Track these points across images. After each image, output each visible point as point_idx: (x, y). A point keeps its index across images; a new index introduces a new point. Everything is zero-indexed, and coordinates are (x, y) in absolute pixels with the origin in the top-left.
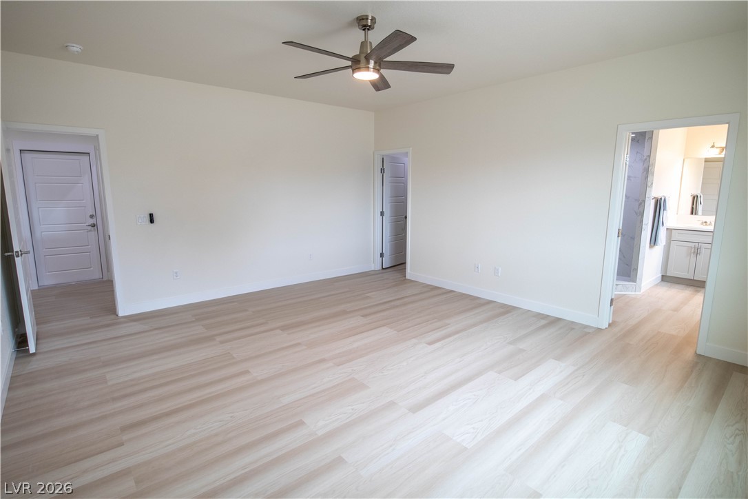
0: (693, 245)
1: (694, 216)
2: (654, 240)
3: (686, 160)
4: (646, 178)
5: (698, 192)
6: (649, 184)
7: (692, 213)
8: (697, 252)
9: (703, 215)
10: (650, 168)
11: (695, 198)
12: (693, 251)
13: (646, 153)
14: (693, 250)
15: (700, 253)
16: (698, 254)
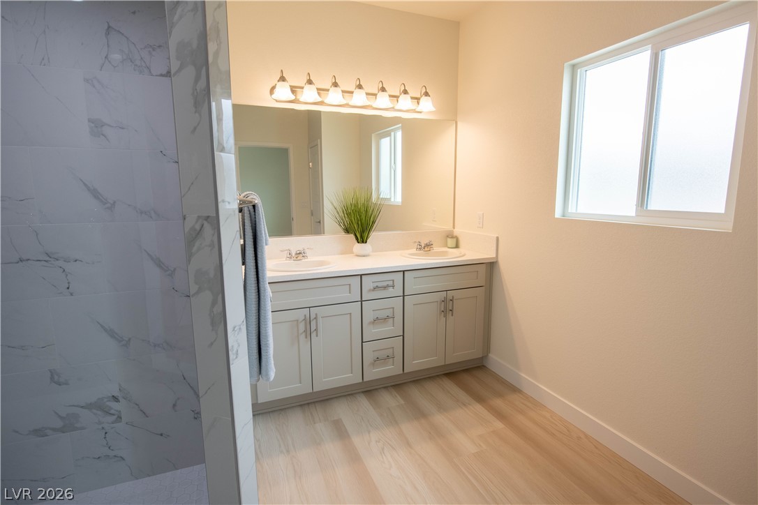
8: (309, 328)
12: (301, 331)
14: (301, 325)
15: (316, 330)
16: (314, 335)
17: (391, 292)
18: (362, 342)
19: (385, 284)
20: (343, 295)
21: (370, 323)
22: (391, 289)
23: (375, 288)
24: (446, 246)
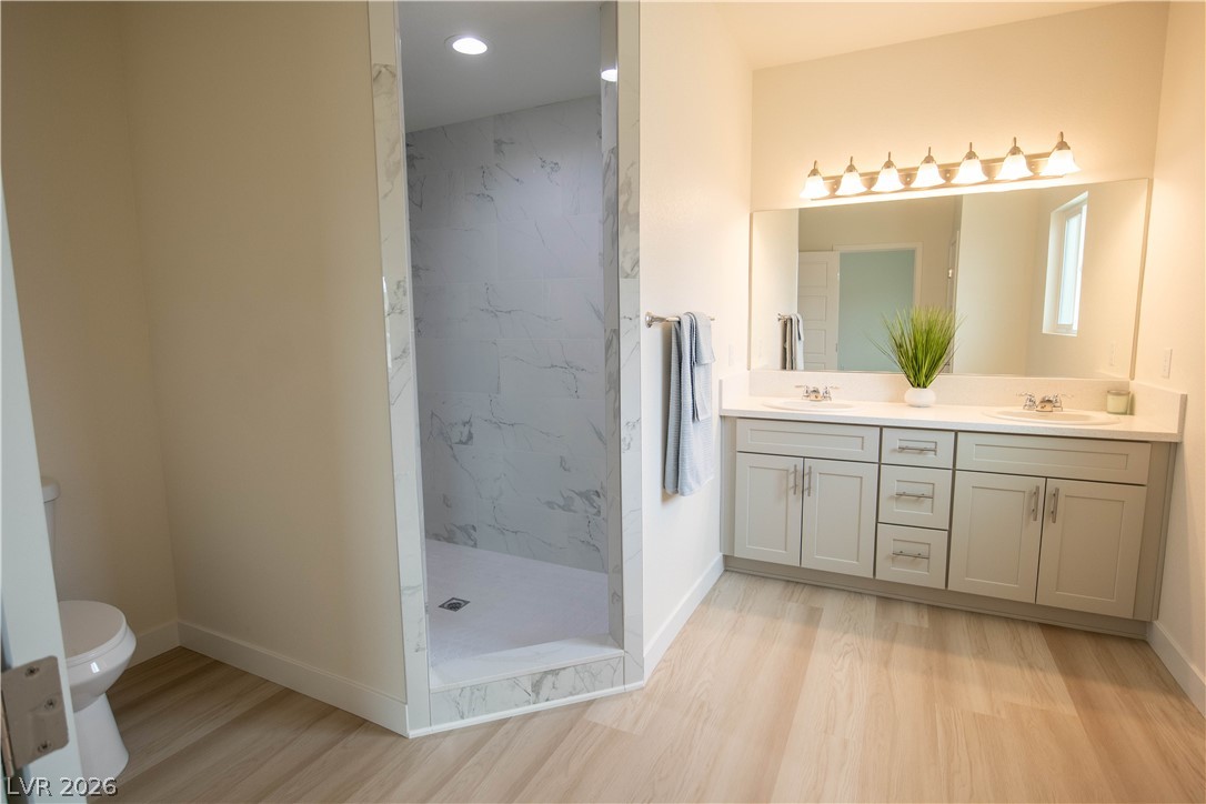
0: (789, 463)
1: (788, 373)
2: (673, 480)
3: (755, 214)
4: (614, 238)
5: (793, 312)
6: (625, 263)
7: (784, 368)
8: (801, 484)
9: (806, 369)
10: (622, 199)
11: (787, 324)
12: (791, 484)
13: (606, 144)
14: (792, 477)
15: (809, 488)
16: (806, 493)
17: (929, 459)
18: (877, 522)
19: (923, 445)
20: (853, 451)
21: (891, 497)
22: (931, 455)
23: (902, 449)
24: (1104, 408)
